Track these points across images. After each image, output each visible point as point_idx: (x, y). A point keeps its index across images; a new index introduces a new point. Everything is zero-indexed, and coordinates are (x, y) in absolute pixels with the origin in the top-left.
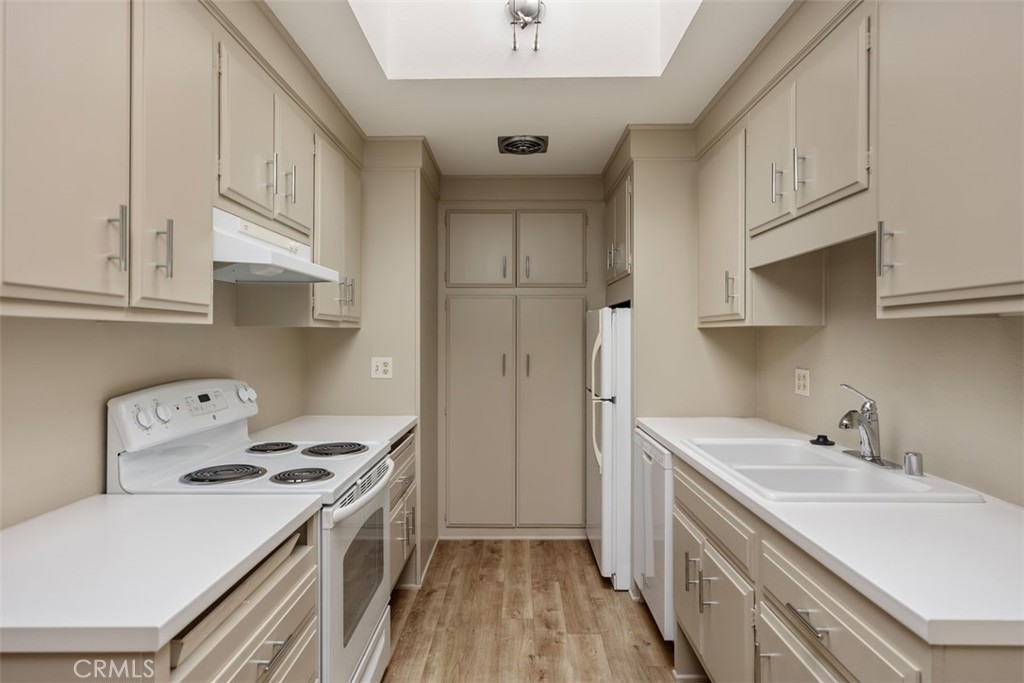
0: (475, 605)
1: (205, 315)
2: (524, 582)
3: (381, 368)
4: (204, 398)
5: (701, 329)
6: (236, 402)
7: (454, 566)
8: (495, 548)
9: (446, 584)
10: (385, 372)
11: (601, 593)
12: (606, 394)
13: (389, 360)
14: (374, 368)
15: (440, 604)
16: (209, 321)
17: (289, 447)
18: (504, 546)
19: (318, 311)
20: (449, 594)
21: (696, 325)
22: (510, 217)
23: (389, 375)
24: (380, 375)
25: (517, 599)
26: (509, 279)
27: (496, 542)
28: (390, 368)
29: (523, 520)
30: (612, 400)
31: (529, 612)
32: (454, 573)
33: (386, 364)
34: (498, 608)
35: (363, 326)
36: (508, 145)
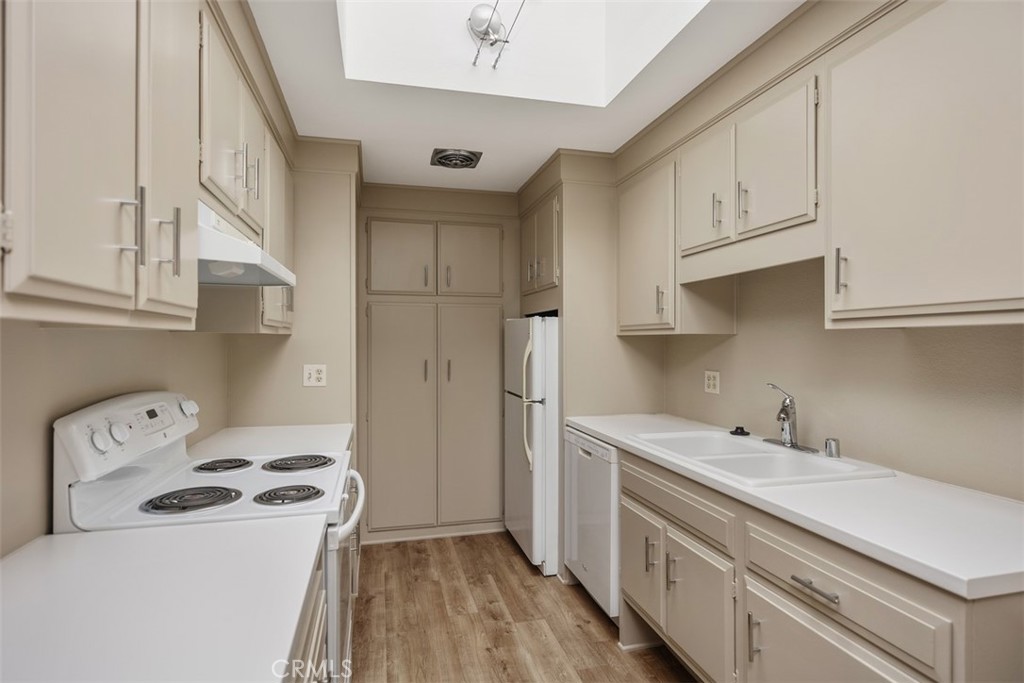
0: (418, 607)
1: (188, 319)
2: (459, 578)
3: (314, 375)
4: (152, 414)
5: (620, 337)
7: (384, 570)
8: (419, 547)
9: (382, 589)
10: (319, 380)
11: (532, 580)
12: (537, 396)
13: (323, 368)
14: (306, 375)
15: (382, 610)
16: (192, 327)
17: (242, 464)
18: (427, 545)
19: (267, 316)
20: (388, 599)
21: (615, 332)
22: (430, 228)
23: (323, 383)
24: (313, 382)
25: (457, 596)
26: (431, 287)
27: (420, 542)
28: (324, 376)
29: (444, 519)
30: (542, 402)
31: (472, 607)
32: (387, 577)
33: (319, 372)
34: (441, 606)
35: (294, 333)
36: (441, 158)
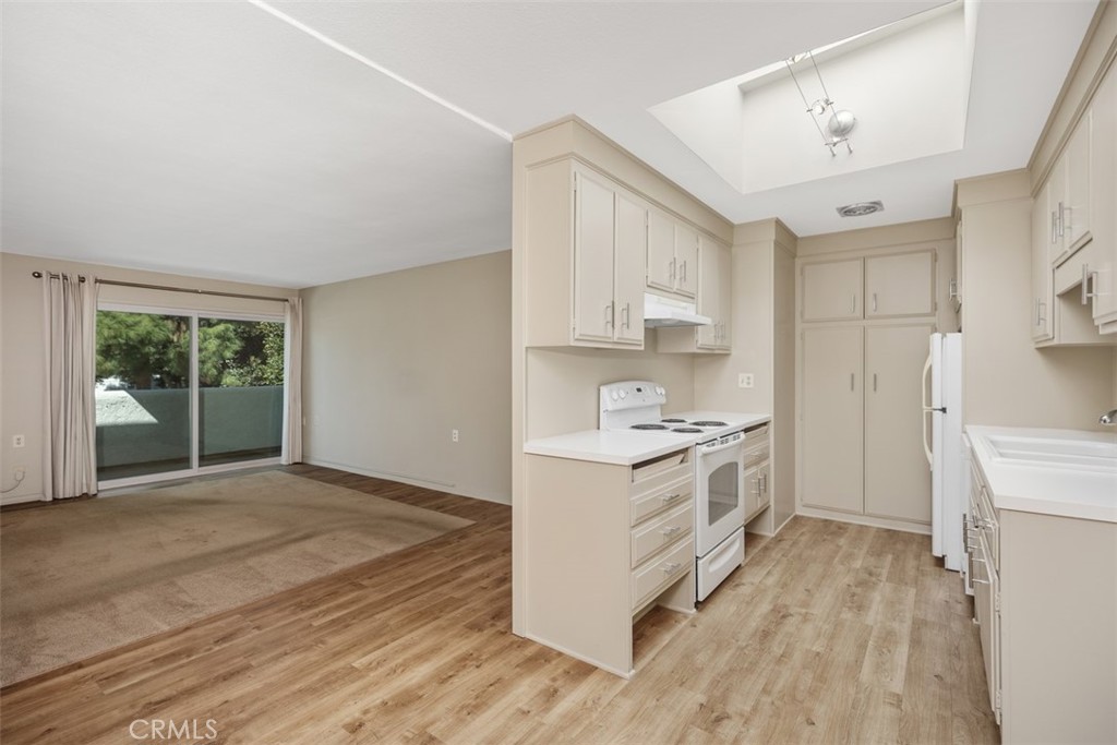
0: (814, 553)
1: (640, 345)
2: (860, 549)
3: (746, 380)
4: (639, 390)
5: (1039, 349)
6: (655, 394)
7: (804, 530)
8: (841, 528)
9: (794, 538)
10: (749, 383)
11: (930, 568)
12: (937, 404)
13: (751, 375)
14: (740, 380)
15: (787, 547)
16: (642, 348)
18: (851, 527)
19: (700, 342)
20: (795, 543)
21: (1033, 346)
22: (859, 263)
23: (751, 386)
24: (745, 385)
25: (850, 556)
26: (859, 313)
27: (845, 523)
28: (751, 381)
29: (869, 510)
30: (944, 410)
31: (858, 564)
32: (803, 534)
33: (749, 378)
34: (832, 558)
35: (734, 352)
36: (847, 212)
